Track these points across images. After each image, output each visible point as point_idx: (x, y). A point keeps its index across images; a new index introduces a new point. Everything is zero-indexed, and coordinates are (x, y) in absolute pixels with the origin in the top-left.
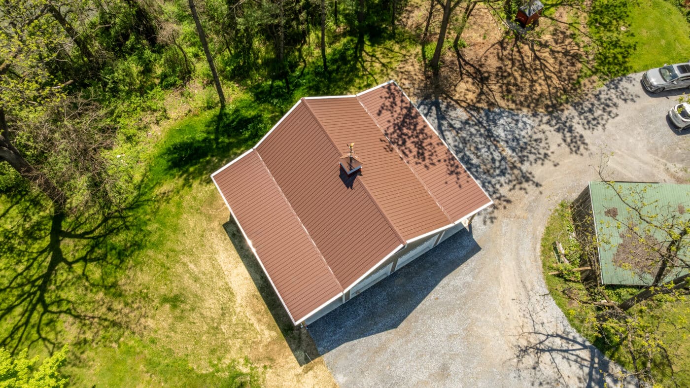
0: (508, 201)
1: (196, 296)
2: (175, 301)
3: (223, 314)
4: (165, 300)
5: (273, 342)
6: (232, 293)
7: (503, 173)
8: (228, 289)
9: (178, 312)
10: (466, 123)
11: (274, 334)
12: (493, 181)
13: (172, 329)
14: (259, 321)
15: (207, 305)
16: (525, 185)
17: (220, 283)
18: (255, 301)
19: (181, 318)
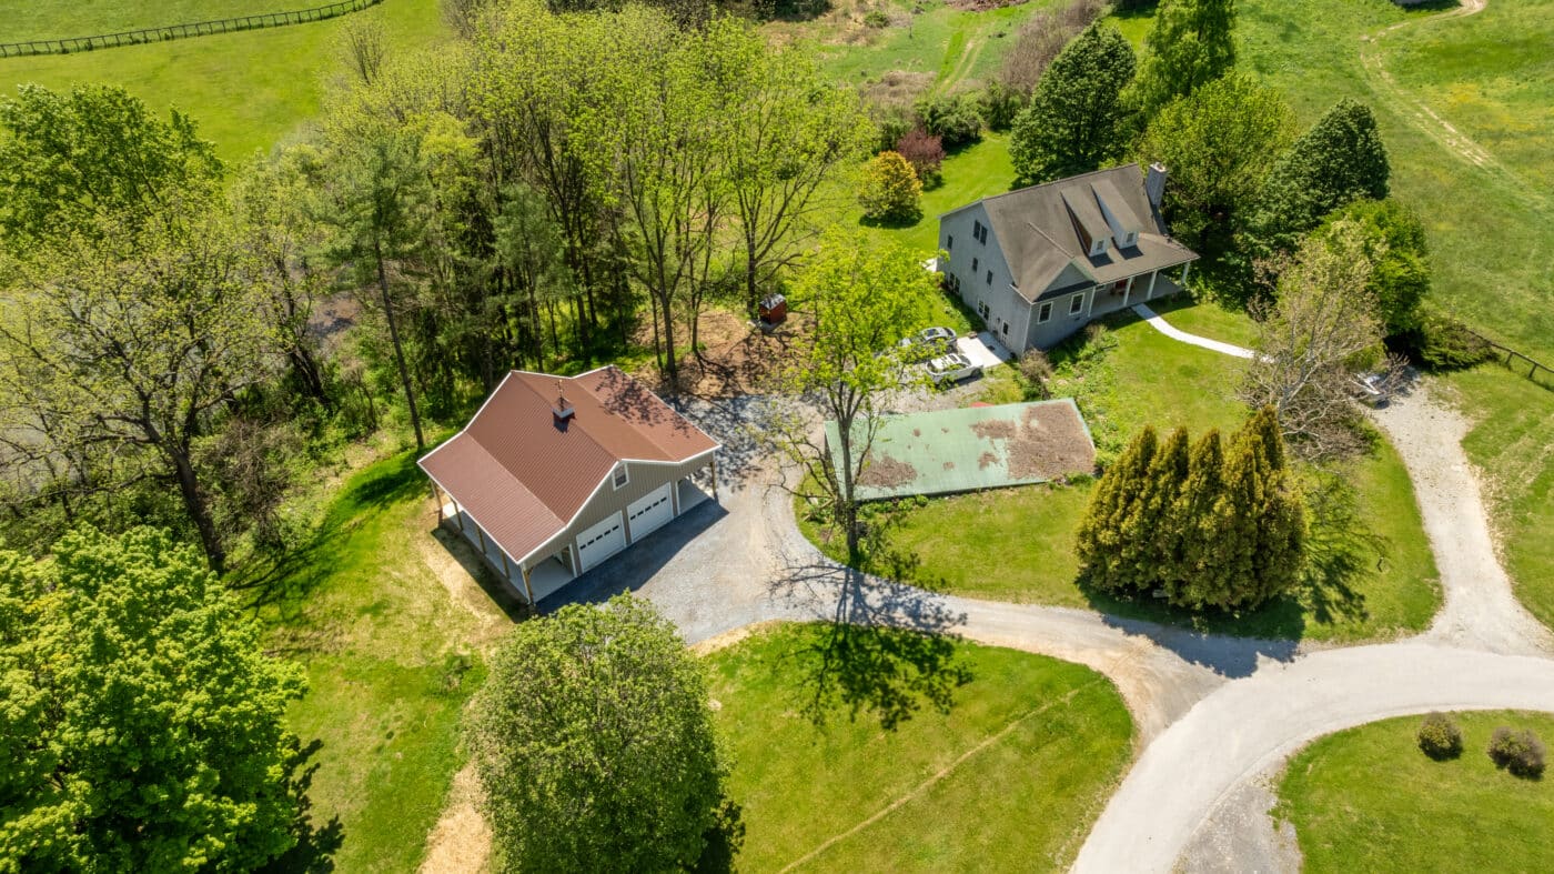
0: (758, 470)
1: (402, 599)
2: (376, 609)
3: (436, 610)
4: (364, 610)
5: (497, 624)
6: (445, 590)
7: (753, 447)
8: (440, 587)
9: (380, 619)
10: (711, 411)
11: (497, 617)
12: (742, 456)
13: (375, 636)
14: (479, 609)
15: (415, 605)
16: (777, 454)
17: (430, 584)
18: (473, 592)
19: (385, 624)
